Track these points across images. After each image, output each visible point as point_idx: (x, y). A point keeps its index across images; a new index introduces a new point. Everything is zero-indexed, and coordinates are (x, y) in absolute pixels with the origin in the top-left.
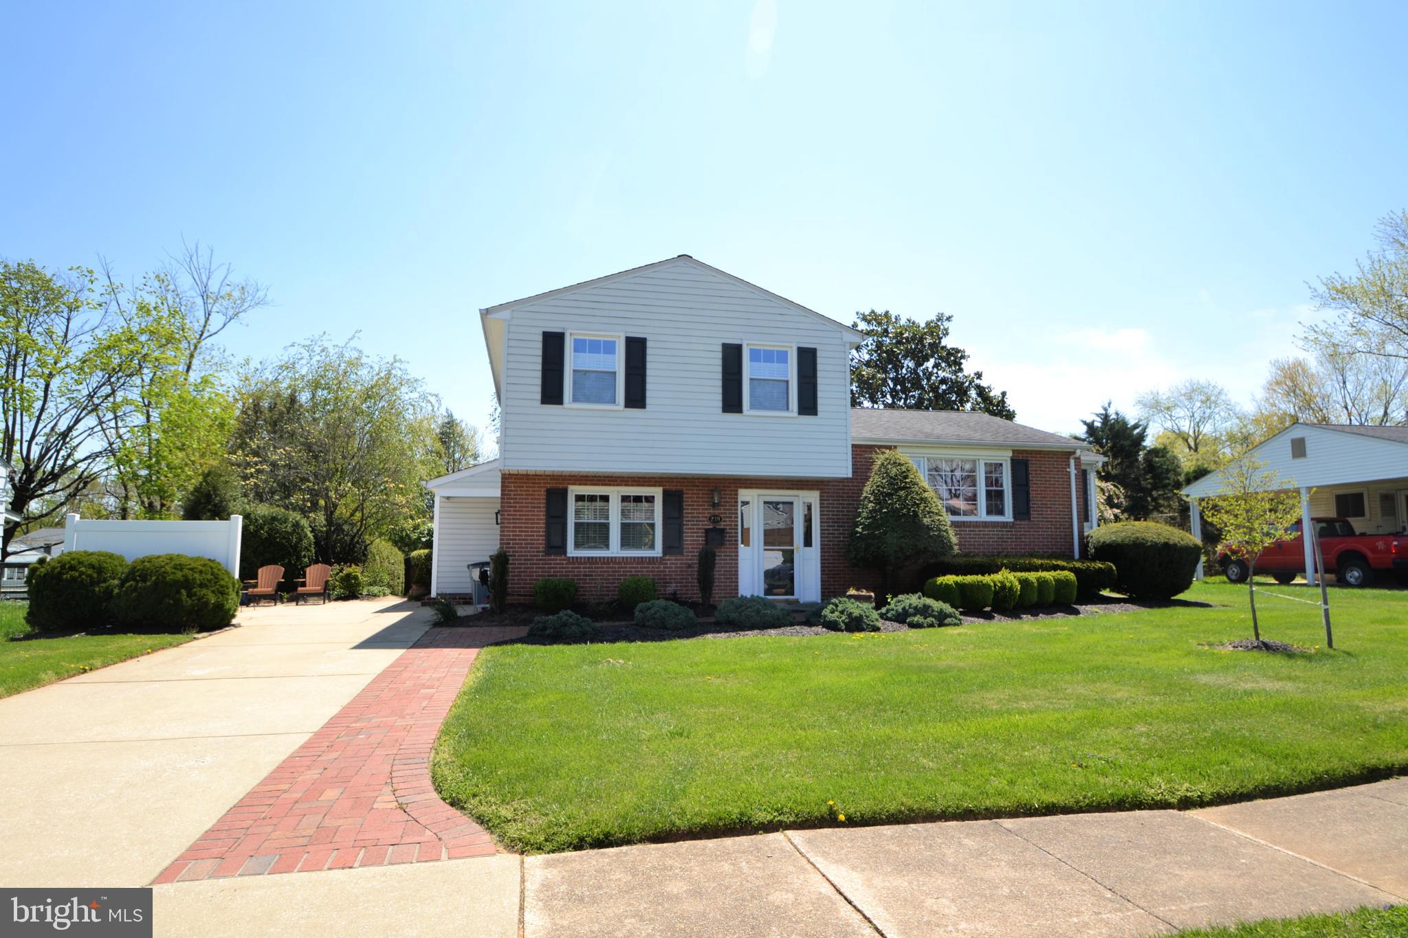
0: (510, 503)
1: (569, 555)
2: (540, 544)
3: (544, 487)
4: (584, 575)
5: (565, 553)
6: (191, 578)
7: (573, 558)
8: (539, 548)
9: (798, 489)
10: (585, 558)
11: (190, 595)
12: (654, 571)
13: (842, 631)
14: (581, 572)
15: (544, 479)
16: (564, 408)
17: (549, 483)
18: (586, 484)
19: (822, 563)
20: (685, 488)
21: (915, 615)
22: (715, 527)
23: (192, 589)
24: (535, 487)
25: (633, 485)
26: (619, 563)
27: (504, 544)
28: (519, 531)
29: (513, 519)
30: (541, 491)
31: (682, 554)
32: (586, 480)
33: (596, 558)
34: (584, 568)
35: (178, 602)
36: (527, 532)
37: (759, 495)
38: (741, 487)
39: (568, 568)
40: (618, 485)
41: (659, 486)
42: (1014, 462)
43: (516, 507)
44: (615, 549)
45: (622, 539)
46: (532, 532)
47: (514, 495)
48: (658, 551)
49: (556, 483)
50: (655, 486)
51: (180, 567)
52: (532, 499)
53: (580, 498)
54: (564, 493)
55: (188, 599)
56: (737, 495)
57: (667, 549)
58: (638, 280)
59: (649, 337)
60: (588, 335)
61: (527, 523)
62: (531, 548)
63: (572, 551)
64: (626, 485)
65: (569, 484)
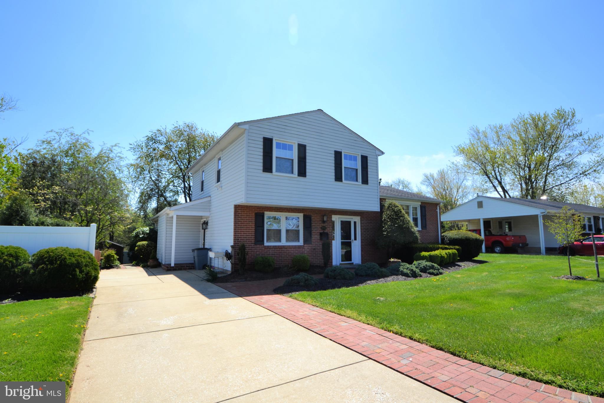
0: (239, 219)
1: (265, 245)
2: (252, 240)
3: (254, 212)
4: (272, 255)
5: (263, 244)
6: (80, 261)
7: (267, 246)
8: (252, 241)
9: (353, 216)
10: (272, 246)
11: (81, 272)
12: (300, 252)
13: (410, 277)
14: (270, 253)
15: (254, 208)
16: (272, 175)
17: (256, 210)
18: (272, 211)
19: (361, 247)
20: (312, 214)
21: (430, 269)
22: (324, 232)
23: (82, 268)
24: (250, 212)
25: (291, 212)
26: (287, 248)
27: (236, 239)
28: (243, 233)
29: (241, 227)
30: (253, 214)
31: (311, 244)
32: (272, 209)
33: (277, 246)
34: (272, 251)
35: (75, 275)
36: (247, 234)
37: (339, 218)
38: (333, 214)
39: (265, 251)
40: (285, 212)
41: (302, 213)
42: (421, 207)
43: (241, 221)
44: (284, 242)
45: (286, 238)
46: (249, 234)
47: (241, 215)
48: (301, 243)
49: (259, 210)
50: (300, 213)
51: (72, 255)
52: (249, 218)
53: (269, 218)
54: (263, 216)
55: (80, 274)
56: (331, 217)
57: (305, 241)
58: (302, 118)
59: (307, 145)
60: (282, 141)
61: (247, 229)
62: (248, 241)
63: (266, 244)
64: (289, 212)
65: (265, 211)
